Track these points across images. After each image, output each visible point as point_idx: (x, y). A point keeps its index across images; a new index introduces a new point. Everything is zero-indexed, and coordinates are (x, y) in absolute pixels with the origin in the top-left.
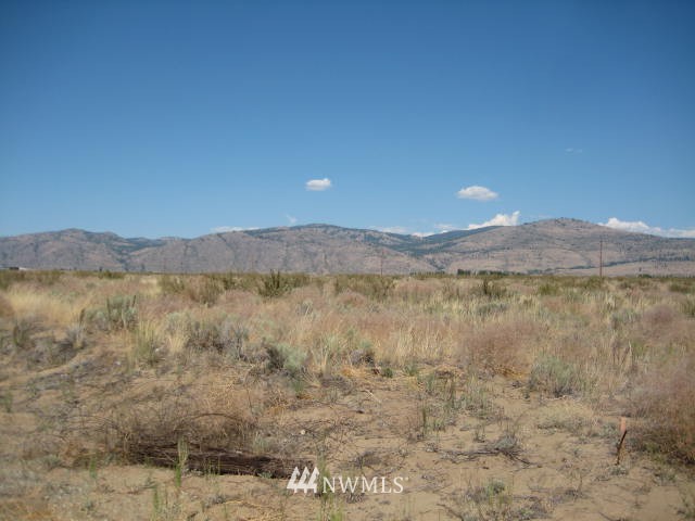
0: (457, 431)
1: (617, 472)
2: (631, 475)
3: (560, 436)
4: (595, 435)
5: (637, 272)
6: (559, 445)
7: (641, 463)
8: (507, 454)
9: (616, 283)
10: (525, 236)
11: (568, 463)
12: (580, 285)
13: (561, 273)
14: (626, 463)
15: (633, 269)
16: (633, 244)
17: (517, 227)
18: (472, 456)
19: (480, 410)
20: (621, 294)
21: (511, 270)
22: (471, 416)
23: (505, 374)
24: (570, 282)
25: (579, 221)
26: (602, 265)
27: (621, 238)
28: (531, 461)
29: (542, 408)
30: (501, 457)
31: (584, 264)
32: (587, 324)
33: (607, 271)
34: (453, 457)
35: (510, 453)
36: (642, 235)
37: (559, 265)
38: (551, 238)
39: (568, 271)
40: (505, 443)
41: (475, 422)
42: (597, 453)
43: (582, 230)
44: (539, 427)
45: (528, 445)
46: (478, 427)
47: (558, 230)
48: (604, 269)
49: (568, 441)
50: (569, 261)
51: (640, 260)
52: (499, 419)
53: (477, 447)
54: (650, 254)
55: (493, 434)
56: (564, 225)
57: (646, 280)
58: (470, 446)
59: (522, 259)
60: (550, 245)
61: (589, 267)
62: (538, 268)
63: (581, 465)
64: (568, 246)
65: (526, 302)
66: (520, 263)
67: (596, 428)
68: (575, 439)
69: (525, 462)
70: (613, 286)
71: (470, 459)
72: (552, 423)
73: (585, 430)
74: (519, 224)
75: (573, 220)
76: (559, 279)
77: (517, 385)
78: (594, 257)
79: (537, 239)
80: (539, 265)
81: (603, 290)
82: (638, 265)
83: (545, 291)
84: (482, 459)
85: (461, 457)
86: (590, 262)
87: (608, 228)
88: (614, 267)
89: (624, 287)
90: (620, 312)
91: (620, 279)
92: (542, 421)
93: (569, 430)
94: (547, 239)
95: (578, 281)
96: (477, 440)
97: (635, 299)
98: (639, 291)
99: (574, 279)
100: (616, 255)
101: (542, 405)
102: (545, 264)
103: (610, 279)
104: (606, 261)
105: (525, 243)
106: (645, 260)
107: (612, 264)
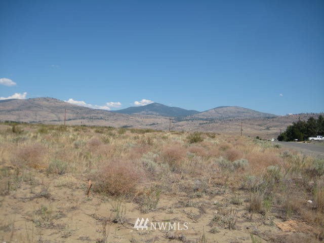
0: (21, 190)
1: (89, 200)
2: (93, 200)
3: (65, 189)
4: (78, 188)
5: (80, 124)
6: (65, 193)
7: (96, 196)
8: (45, 197)
9: (72, 128)
10: (29, 105)
11: (70, 198)
12: (57, 129)
13: (46, 123)
14: (91, 197)
15: (78, 122)
16: (79, 111)
17: (26, 100)
18: (31, 199)
19: (30, 182)
20: (75, 133)
21: (21, 120)
22: (27, 184)
23: (35, 168)
24: (52, 127)
25: (55, 99)
26: (65, 120)
27: (74, 108)
28: (55, 199)
29: (55, 180)
30: (43, 199)
31: (56, 119)
32: (64, 146)
33: (68, 123)
34: (23, 200)
35: (47, 197)
36: (83, 107)
37: (45, 119)
38: (42, 106)
39: (49, 122)
40: (44, 193)
41: (29, 186)
42: (80, 194)
43: (57, 103)
44: (55, 187)
45: (53, 193)
46: (30, 188)
47: (45, 103)
48: (66, 122)
49: (69, 191)
50: (49, 117)
51: (82, 118)
52: (39, 185)
53: (32, 195)
54: (86, 116)
55: (38, 190)
56: (48, 100)
57: (84, 128)
58: (29, 196)
59: (27, 116)
60: (41, 110)
61: (59, 121)
62: (35, 120)
63: (75, 198)
64: (50, 111)
65: (34, 136)
66: (26, 117)
67: (78, 186)
68: (70, 190)
69: (53, 200)
70: (71, 130)
71: (31, 200)
72: (61, 185)
73: (74, 187)
74: (26, 99)
75: (53, 98)
76: (46, 126)
77: (41, 171)
78: (62, 116)
79: (35, 107)
80: (35, 119)
81: (67, 131)
82: (81, 121)
83: (42, 131)
84: (35, 200)
85: (26, 200)
86: (59, 118)
87: (69, 103)
88: (70, 121)
89: (76, 130)
90: (77, 141)
91: (74, 127)
92: (56, 185)
93: (68, 187)
94: (39, 106)
95: (55, 127)
96: (32, 193)
97: (82, 136)
98: (82, 132)
99: (53, 126)
100: (71, 116)
101: (54, 178)
102: (38, 119)
103: (69, 127)
104: (67, 118)
105: (29, 108)
106: (84, 119)
107: (70, 120)
